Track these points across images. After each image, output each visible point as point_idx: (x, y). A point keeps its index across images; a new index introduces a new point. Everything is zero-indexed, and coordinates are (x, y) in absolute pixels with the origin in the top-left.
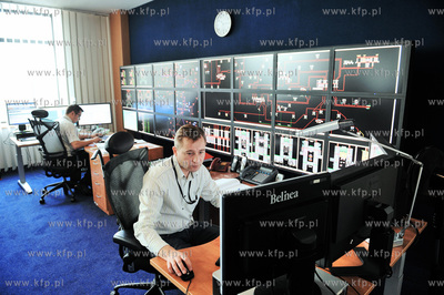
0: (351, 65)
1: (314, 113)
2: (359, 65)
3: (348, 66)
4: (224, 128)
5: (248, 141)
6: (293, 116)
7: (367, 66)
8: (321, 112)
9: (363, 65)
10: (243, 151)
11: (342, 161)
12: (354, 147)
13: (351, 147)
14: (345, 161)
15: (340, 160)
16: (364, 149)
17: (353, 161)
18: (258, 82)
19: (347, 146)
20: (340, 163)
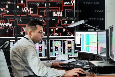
11: (57, 47)
12: (61, 41)
13: (60, 41)
14: (58, 47)
15: (55, 48)
16: (65, 41)
17: (61, 46)
18: (5, 13)
19: (58, 41)
20: (55, 49)
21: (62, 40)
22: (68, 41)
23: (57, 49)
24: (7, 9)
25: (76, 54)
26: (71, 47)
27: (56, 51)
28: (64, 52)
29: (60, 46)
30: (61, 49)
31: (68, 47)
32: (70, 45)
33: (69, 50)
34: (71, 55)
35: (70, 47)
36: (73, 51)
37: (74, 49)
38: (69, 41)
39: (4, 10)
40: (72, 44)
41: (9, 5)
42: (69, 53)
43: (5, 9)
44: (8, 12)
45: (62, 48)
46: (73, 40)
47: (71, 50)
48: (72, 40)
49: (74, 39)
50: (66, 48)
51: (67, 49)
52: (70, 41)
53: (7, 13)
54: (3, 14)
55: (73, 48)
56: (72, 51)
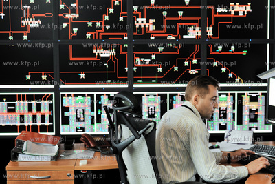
0: (224, 13)
1: (186, 63)
2: (233, 13)
3: (222, 13)
4: (38, 98)
5: (88, 109)
6: (160, 69)
7: (241, 14)
8: (195, 61)
9: (237, 13)
10: (79, 125)
11: (223, 110)
12: (234, 95)
13: (231, 94)
14: (226, 110)
15: (220, 110)
16: (244, 94)
17: (234, 108)
18: (103, 30)
19: (227, 94)
20: (220, 114)
21: (236, 93)
22: (250, 96)
23: (223, 113)
24: (106, 23)
25: (267, 126)
26: (257, 110)
27: (220, 118)
28: (240, 122)
29: (231, 107)
30: (234, 114)
31: (251, 111)
32: (254, 106)
33: (253, 117)
34: (257, 129)
35: (254, 109)
36: (261, 119)
37: (264, 114)
38: (253, 95)
39: (101, 24)
40: (261, 103)
41: (110, 15)
42: (252, 125)
43: (103, 22)
44: (108, 27)
45: (236, 111)
46: (262, 94)
47: (256, 116)
48: (260, 92)
49: (266, 92)
50: (246, 113)
51: (248, 113)
52: (255, 95)
53: (106, 30)
54: (99, 33)
55: (261, 113)
56: (259, 119)
